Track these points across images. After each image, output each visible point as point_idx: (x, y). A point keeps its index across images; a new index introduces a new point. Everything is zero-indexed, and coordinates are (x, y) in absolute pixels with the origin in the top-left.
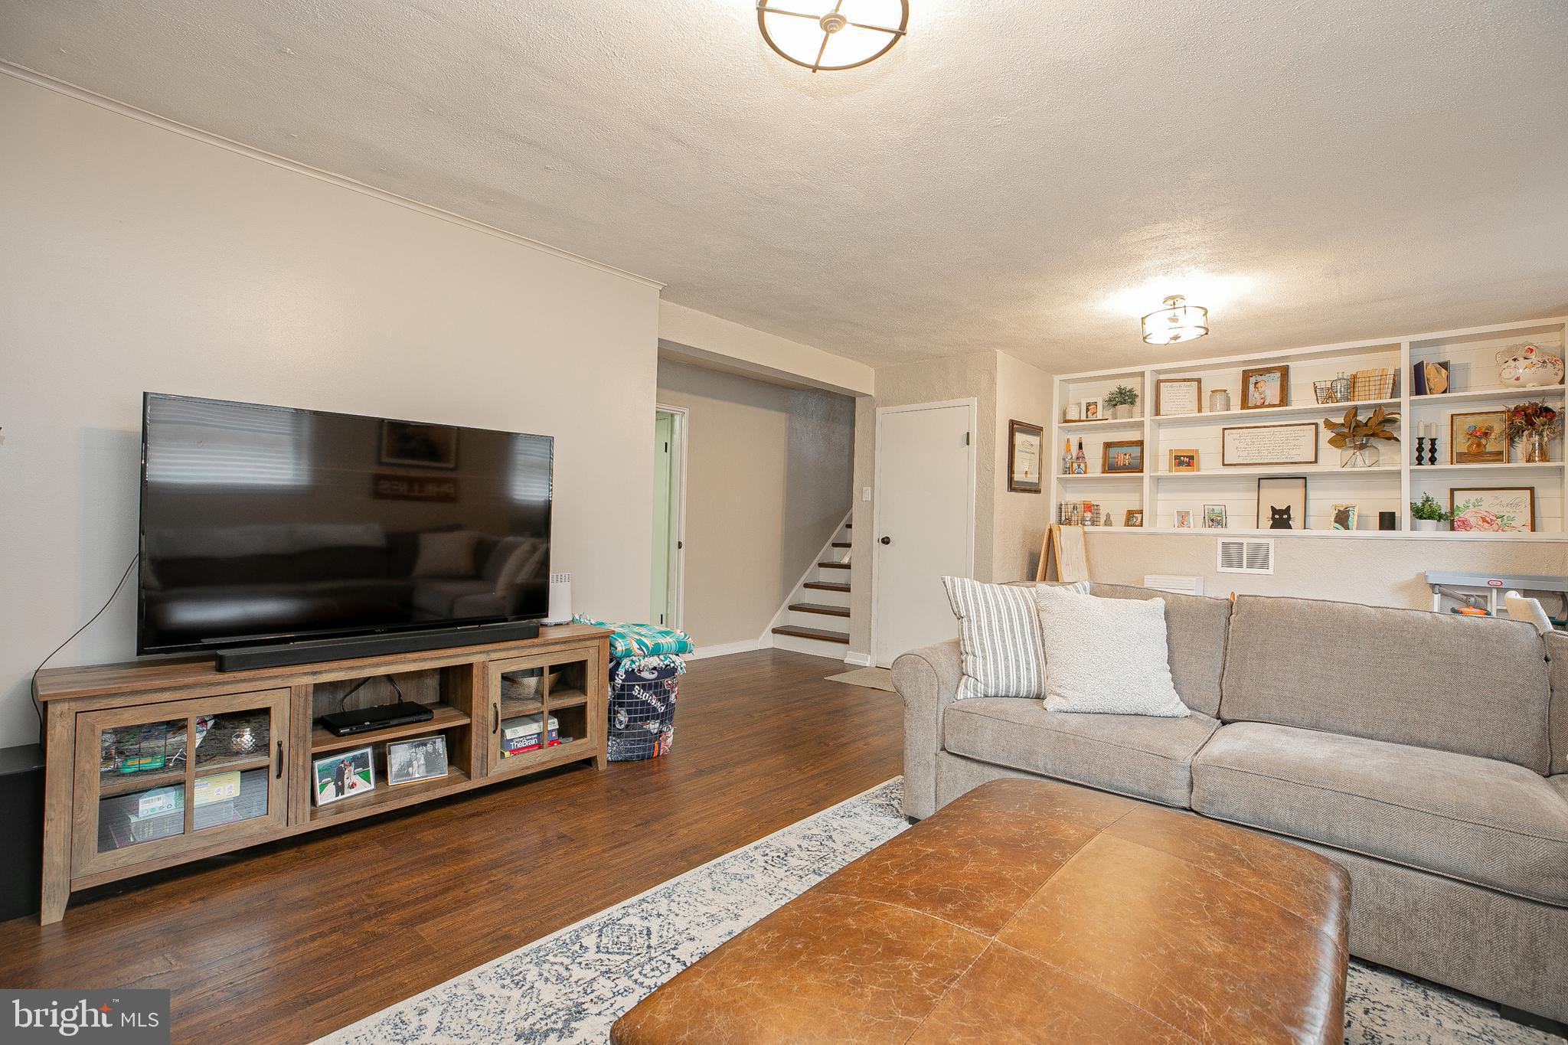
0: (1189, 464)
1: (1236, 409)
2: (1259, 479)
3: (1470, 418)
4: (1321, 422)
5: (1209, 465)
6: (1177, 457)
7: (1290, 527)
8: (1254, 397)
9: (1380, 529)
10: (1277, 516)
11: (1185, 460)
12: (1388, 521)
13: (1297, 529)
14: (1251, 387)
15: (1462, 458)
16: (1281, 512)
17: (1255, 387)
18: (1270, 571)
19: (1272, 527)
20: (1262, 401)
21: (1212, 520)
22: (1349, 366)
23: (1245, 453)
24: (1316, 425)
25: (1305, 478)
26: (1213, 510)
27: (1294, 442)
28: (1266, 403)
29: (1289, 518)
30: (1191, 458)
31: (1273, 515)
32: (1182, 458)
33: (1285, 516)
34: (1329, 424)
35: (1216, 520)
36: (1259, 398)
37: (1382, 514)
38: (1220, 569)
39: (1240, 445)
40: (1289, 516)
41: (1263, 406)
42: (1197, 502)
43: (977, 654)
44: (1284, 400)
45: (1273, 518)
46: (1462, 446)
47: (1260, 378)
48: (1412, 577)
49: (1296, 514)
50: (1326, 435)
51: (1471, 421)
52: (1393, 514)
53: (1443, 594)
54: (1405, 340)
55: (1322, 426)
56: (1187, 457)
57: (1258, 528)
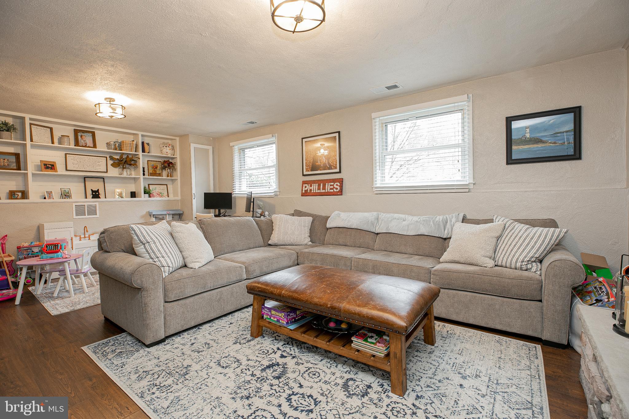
0: (52, 169)
1: (72, 146)
2: (85, 178)
3: (153, 162)
4: (108, 157)
5: (60, 170)
6: (45, 165)
7: (100, 198)
8: (81, 142)
9: (131, 197)
10: (94, 193)
11: (50, 166)
12: (133, 195)
13: (102, 199)
14: (79, 137)
15: (151, 174)
16: (95, 192)
17: (81, 137)
18: (98, 216)
19: (92, 198)
20: (85, 144)
21: (65, 195)
22: (120, 138)
23: (77, 166)
24: (106, 157)
25: (104, 178)
26: (65, 191)
27: (98, 163)
28: (87, 146)
29: (99, 194)
30: (53, 165)
31: (92, 193)
32: (48, 165)
33: (97, 193)
34: (111, 158)
35: (66, 195)
36: (84, 143)
37: (131, 192)
38: (75, 217)
39: (74, 162)
40: (99, 193)
41: (86, 146)
42: (56, 187)
43: (153, 258)
44: (95, 146)
45: (92, 194)
46: (151, 171)
47: (83, 134)
48: (145, 213)
49: (101, 192)
50: (110, 162)
51: (152, 163)
52: (135, 192)
53: (156, 218)
54: (140, 133)
55: (108, 159)
56: (50, 165)
57: (86, 198)
